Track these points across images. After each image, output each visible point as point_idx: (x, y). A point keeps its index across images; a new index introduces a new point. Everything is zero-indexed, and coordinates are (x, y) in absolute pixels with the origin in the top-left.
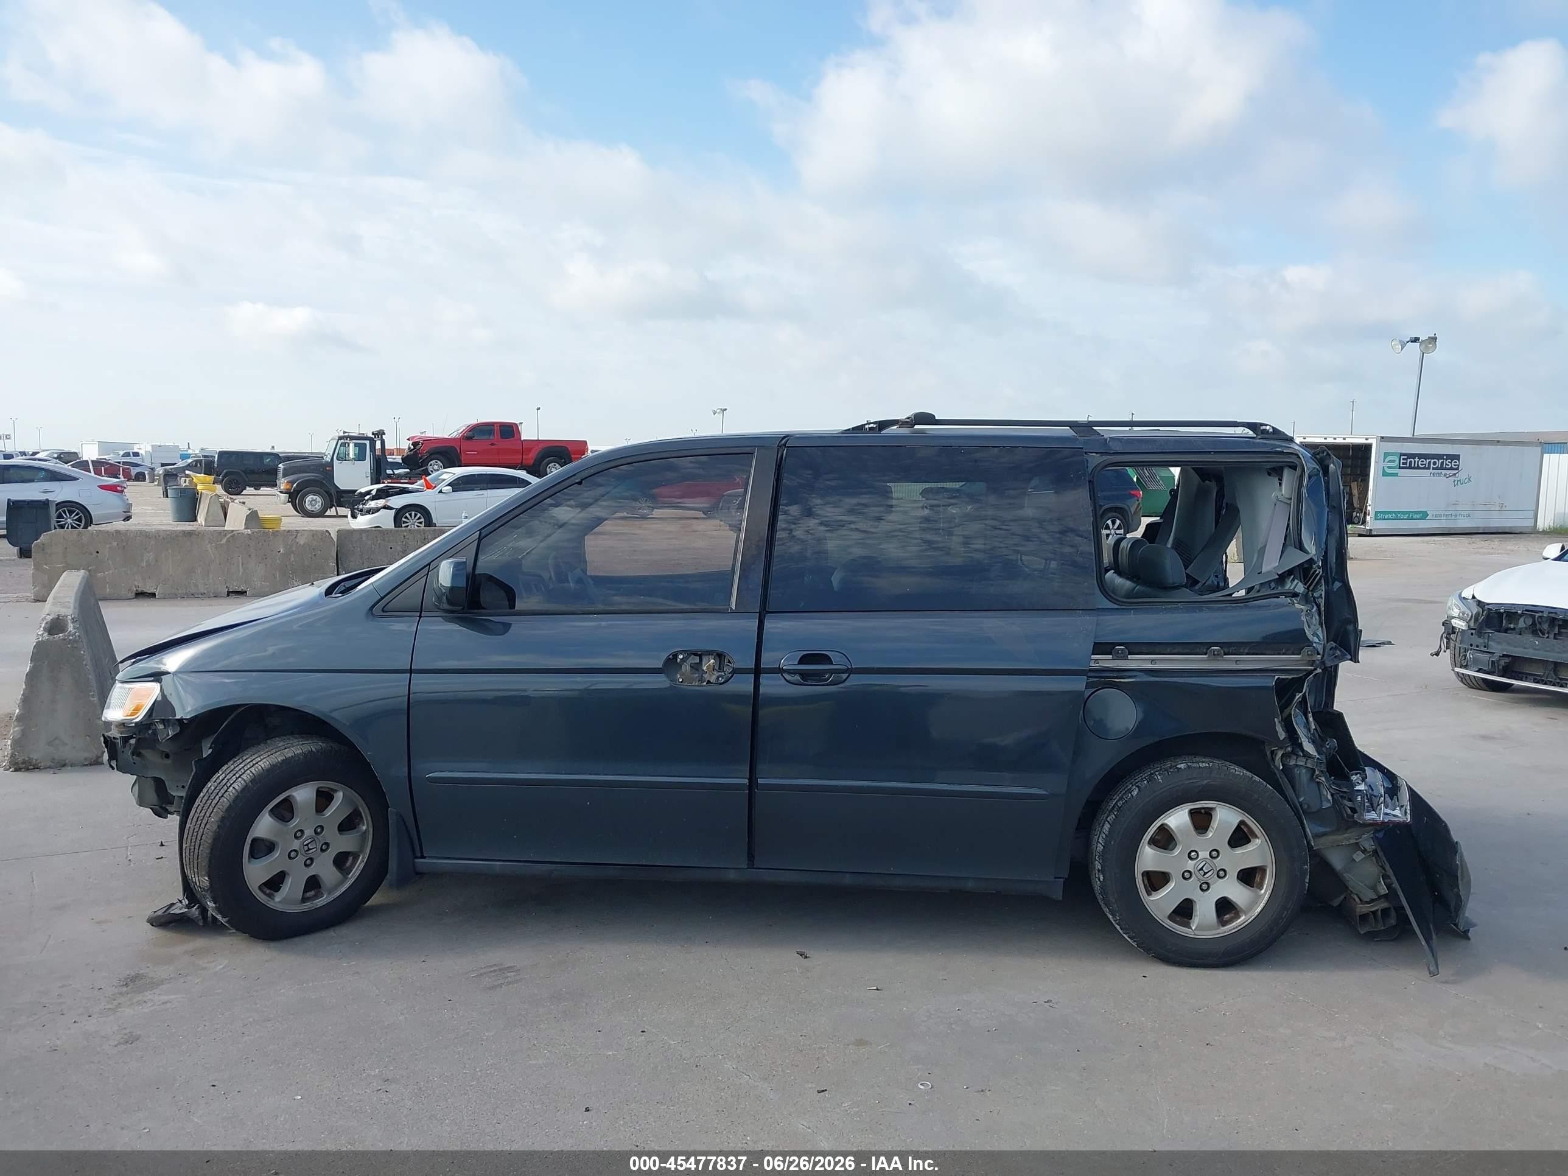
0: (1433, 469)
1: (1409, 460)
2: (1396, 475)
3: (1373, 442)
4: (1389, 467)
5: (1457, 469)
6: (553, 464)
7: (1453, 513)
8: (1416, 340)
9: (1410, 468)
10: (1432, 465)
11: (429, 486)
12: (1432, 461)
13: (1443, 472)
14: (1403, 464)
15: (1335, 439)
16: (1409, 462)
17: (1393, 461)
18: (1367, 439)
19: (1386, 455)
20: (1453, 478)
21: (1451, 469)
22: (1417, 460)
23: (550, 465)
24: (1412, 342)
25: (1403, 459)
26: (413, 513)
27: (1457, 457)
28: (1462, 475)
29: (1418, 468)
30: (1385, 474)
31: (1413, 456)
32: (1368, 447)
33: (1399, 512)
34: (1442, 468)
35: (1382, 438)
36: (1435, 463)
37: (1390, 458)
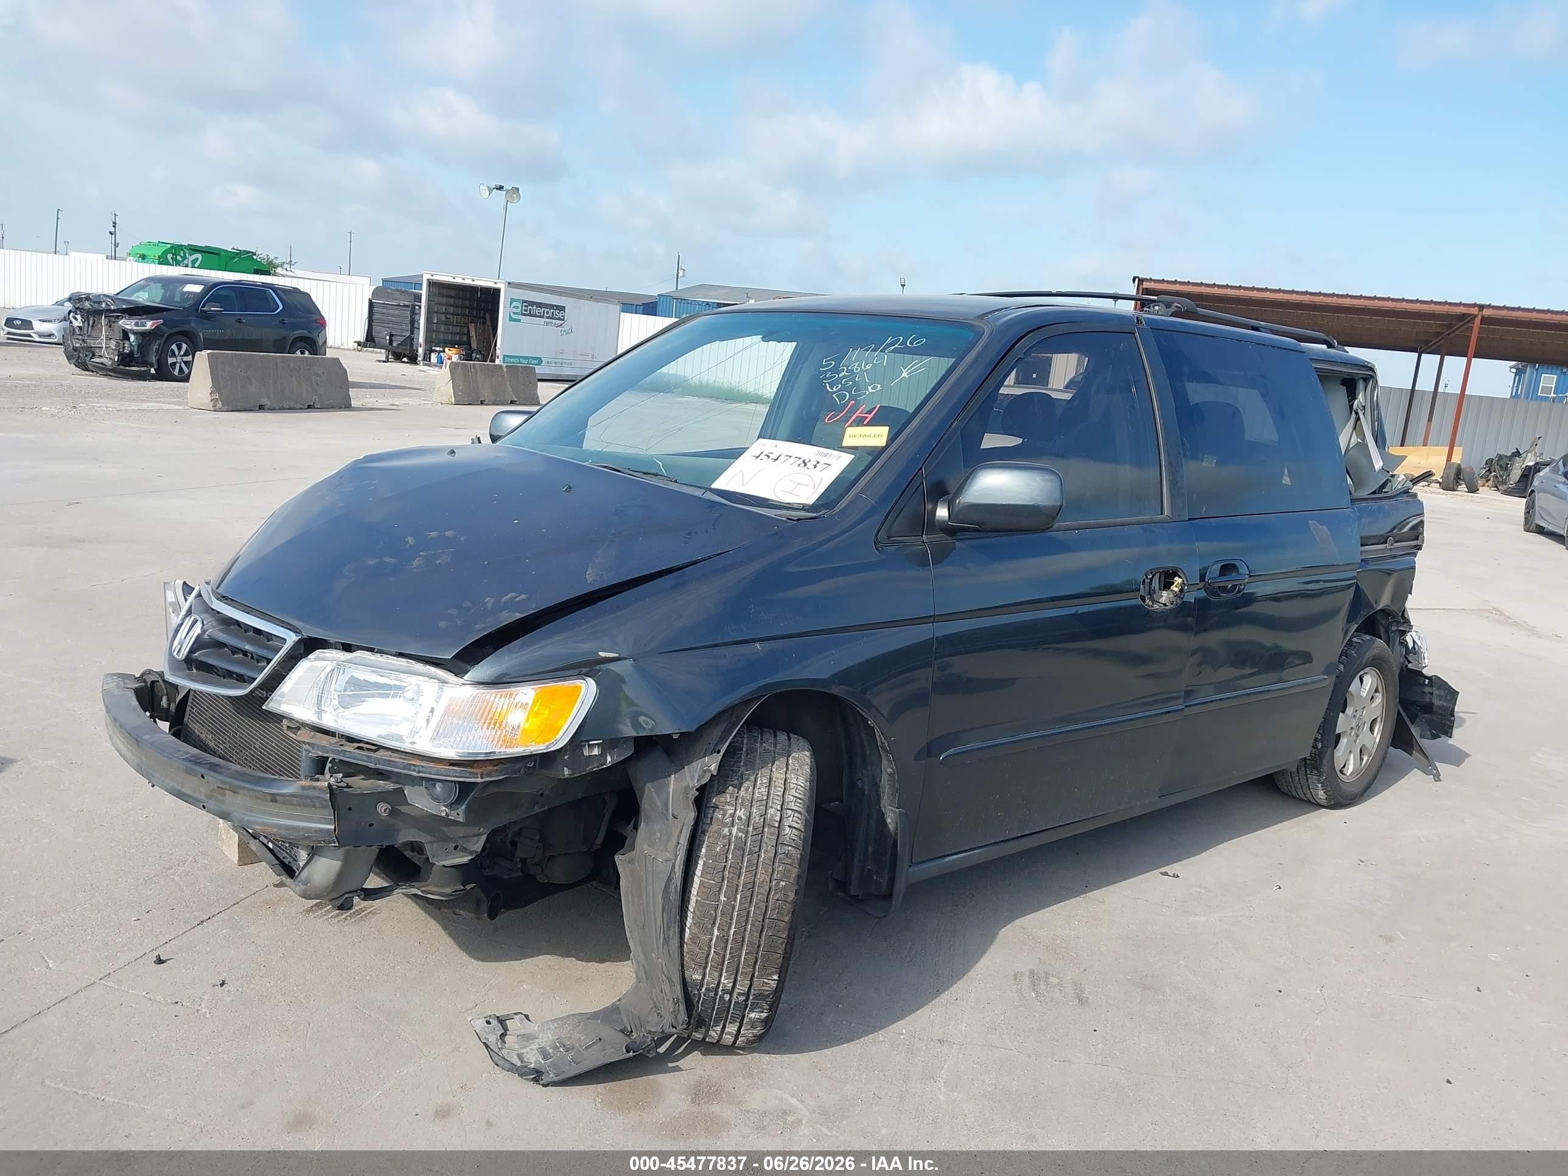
0: (547, 318)
1: (529, 307)
2: (519, 321)
3: (502, 286)
4: (514, 313)
5: (563, 320)
7: (560, 361)
8: (501, 188)
9: (530, 315)
10: (546, 315)
12: (546, 310)
13: (554, 321)
14: (525, 310)
15: (464, 279)
16: (531, 308)
17: (518, 307)
18: (496, 283)
19: (512, 300)
20: (560, 328)
21: (559, 319)
22: (535, 308)
24: (497, 189)
25: (525, 306)
27: (562, 309)
28: (567, 326)
29: (535, 316)
30: (511, 319)
31: (532, 304)
32: (497, 292)
33: (522, 357)
34: (552, 318)
35: (509, 283)
36: (547, 313)
37: (515, 304)
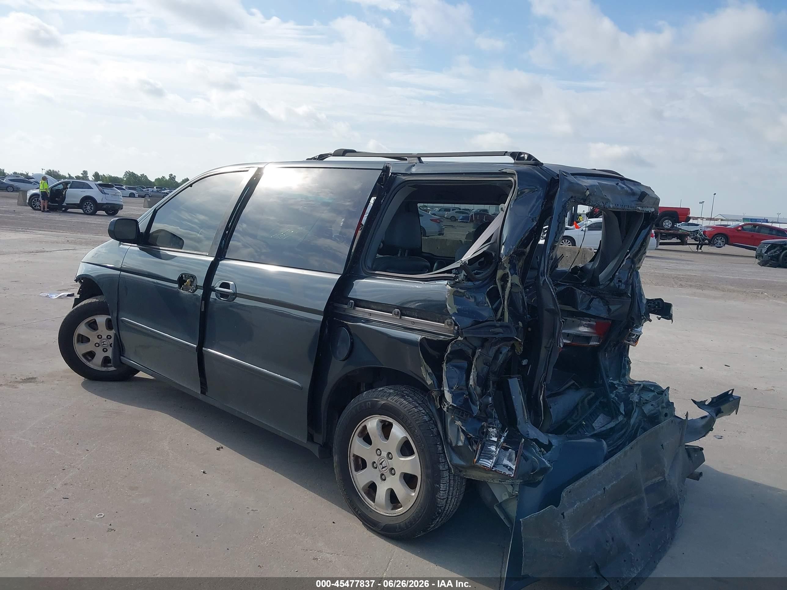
6: (667, 220)
11: (577, 227)
23: (666, 221)
26: (566, 240)
